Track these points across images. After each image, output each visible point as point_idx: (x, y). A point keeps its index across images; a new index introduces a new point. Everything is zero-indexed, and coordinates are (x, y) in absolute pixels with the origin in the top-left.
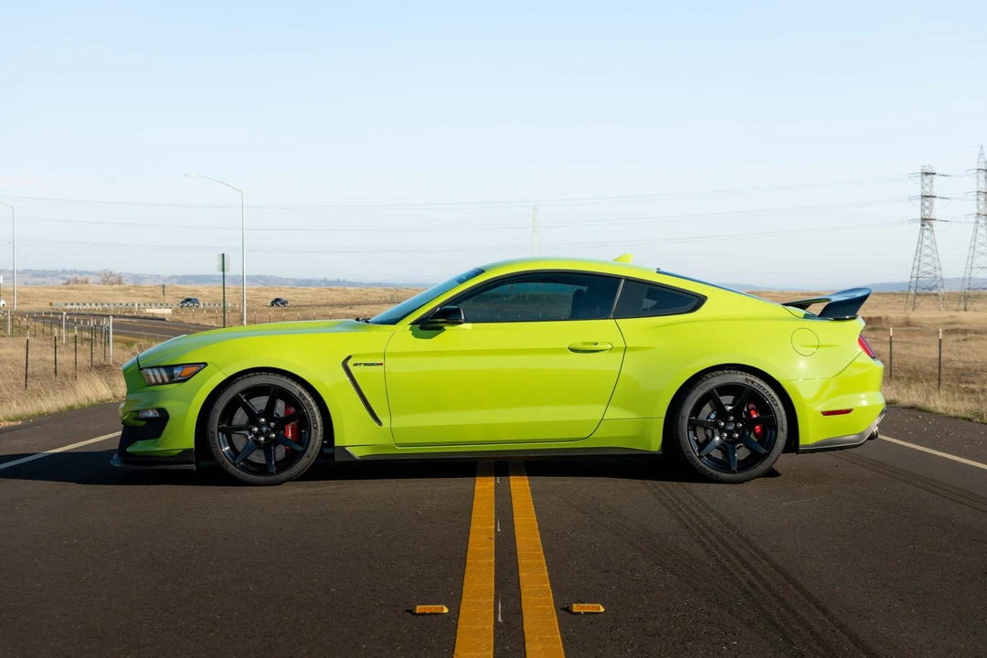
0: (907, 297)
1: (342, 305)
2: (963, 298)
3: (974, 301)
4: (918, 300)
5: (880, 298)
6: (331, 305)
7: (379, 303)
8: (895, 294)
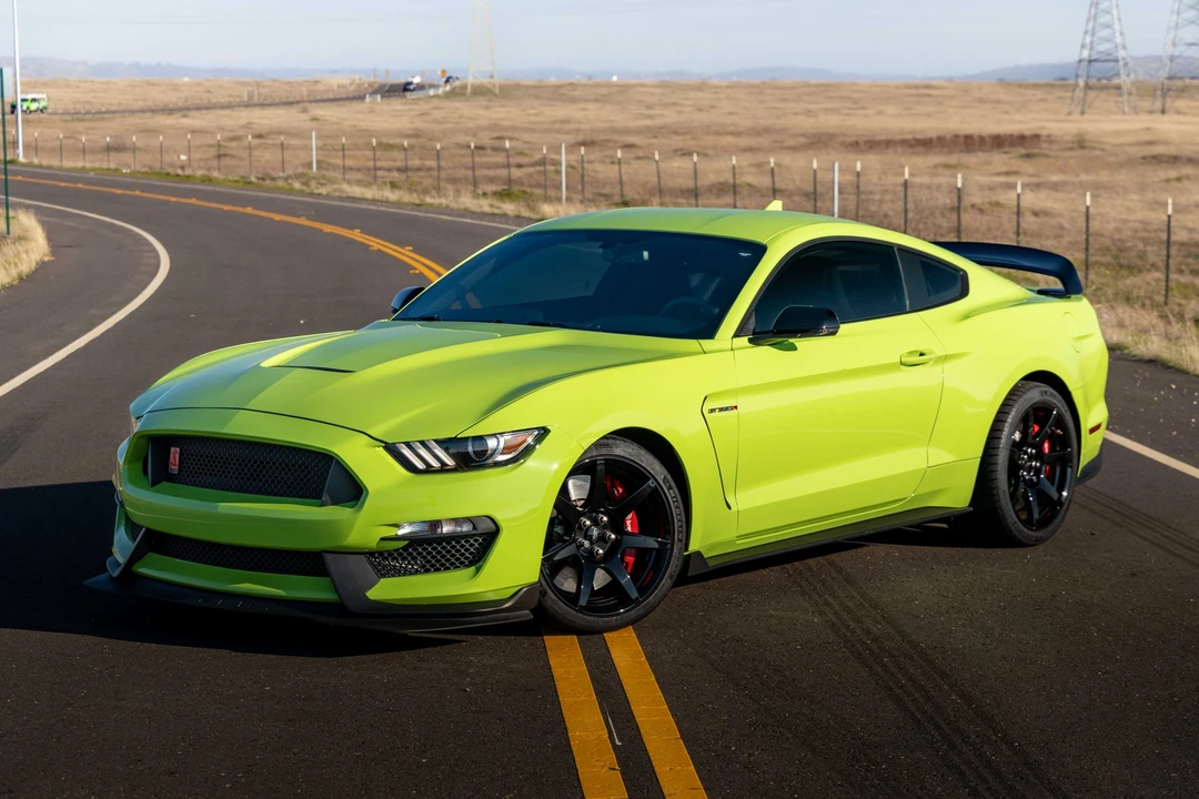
0: (1074, 91)
1: (168, 110)
2: (1159, 92)
3: (1178, 97)
4: (1091, 94)
5: (1030, 92)
6: (152, 111)
7: (230, 106)
8: (1052, 86)
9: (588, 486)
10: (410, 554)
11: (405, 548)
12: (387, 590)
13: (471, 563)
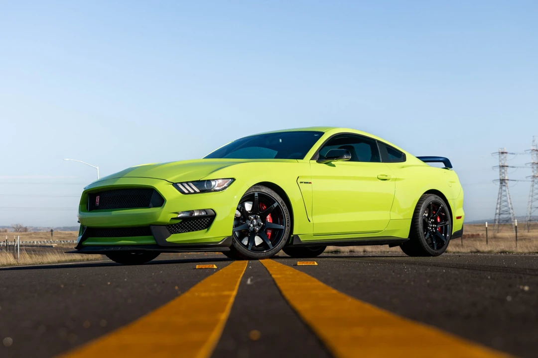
3: (533, 228)
9: (251, 205)
10: (183, 225)
11: (181, 223)
12: (173, 238)
13: (205, 228)
